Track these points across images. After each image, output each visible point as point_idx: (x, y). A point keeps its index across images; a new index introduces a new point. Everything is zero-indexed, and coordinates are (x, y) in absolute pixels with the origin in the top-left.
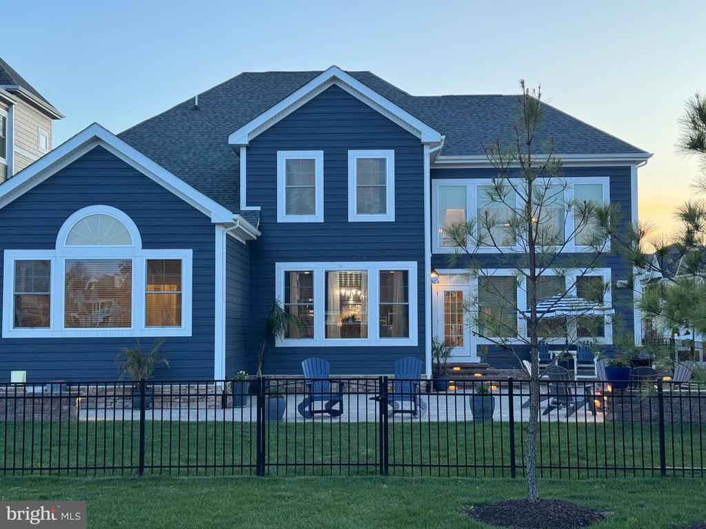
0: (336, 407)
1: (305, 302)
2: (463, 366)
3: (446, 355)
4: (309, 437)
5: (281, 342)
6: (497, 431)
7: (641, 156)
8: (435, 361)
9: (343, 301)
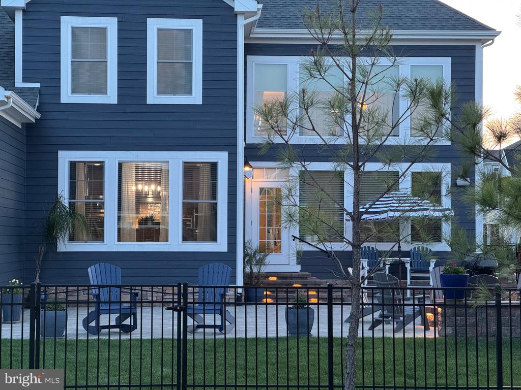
0: (127, 322)
1: (93, 199)
2: (280, 276)
3: (260, 262)
4: (93, 355)
5: (65, 246)
6: (314, 349)
7: (487, 34)
8: (248, 270)
9: (140, 199)
